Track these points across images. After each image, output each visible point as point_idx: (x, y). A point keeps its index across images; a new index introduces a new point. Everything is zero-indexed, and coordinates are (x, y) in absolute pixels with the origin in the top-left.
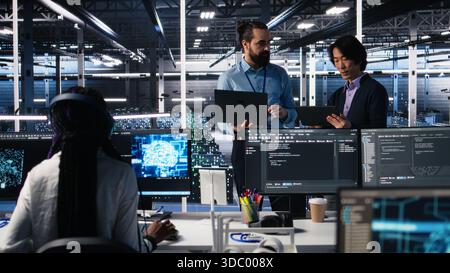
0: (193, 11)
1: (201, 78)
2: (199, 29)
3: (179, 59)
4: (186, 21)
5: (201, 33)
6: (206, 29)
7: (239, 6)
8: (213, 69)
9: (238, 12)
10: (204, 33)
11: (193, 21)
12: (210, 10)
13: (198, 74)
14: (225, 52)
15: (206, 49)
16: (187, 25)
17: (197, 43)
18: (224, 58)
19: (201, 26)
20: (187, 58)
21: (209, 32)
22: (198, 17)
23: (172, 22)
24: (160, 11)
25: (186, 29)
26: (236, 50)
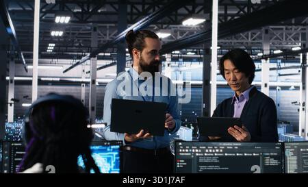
0: (48, 15)
1: (54, 83)
2: (53, 33)
3: (31, 63)
4: (40, 24)
5: (55, 37)
6: (60, 33)
7: (95, 12)
8: (67, 74)
9: (95, 18)
10: (58, 37)
11: (47, 25)
12: (66, 15)
13: (51, 79)
14: (79, 57)
15: (60, 54)
16: (40, 29)
17: (51, 47)
18: (78, 64)
19: (56, 30)
20: (40, 63)
21: (64, 36)
22: (53, 21)
23: (25, 25)
24: (12, 13)
25: (40, 33)
26: (91, 57)
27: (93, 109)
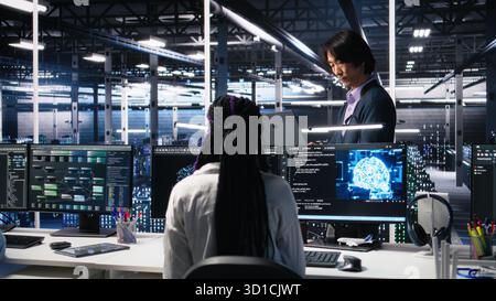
0: (405, 29)
1: (414, 106)
2: (413, 49)
3: (387, 84)
4: (396, 40)
5: (414, 54)
6: (419, 49)
7: (459, 21)
8: (429, 95)
9: (458, 28)
10: (418, 53)
11: (404, 40)
12: (425, 27)
13: (411, 101)
14: (442, 75)
15: (419, 73)
16: (396, 46)
17: (410, 64)
18: (441, 82)
19: (414, 46)
20: (397, 84)
21: (424, 52)
22: (411, 35)
23: (381, 42)
24: (366, 30)
25: (396, 50)
26: (455, 73)
27: (459, 133)
